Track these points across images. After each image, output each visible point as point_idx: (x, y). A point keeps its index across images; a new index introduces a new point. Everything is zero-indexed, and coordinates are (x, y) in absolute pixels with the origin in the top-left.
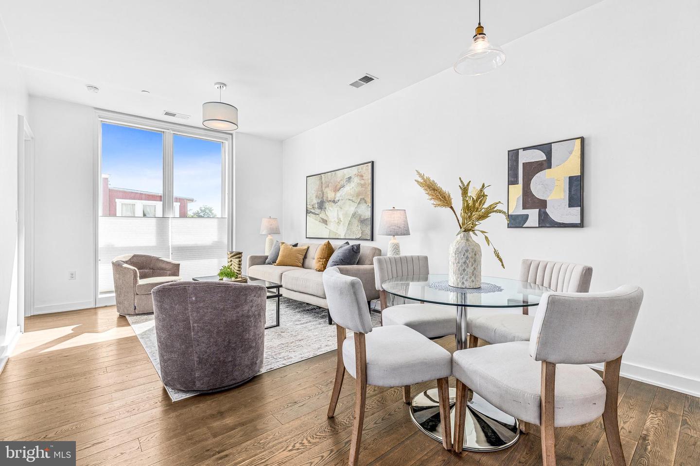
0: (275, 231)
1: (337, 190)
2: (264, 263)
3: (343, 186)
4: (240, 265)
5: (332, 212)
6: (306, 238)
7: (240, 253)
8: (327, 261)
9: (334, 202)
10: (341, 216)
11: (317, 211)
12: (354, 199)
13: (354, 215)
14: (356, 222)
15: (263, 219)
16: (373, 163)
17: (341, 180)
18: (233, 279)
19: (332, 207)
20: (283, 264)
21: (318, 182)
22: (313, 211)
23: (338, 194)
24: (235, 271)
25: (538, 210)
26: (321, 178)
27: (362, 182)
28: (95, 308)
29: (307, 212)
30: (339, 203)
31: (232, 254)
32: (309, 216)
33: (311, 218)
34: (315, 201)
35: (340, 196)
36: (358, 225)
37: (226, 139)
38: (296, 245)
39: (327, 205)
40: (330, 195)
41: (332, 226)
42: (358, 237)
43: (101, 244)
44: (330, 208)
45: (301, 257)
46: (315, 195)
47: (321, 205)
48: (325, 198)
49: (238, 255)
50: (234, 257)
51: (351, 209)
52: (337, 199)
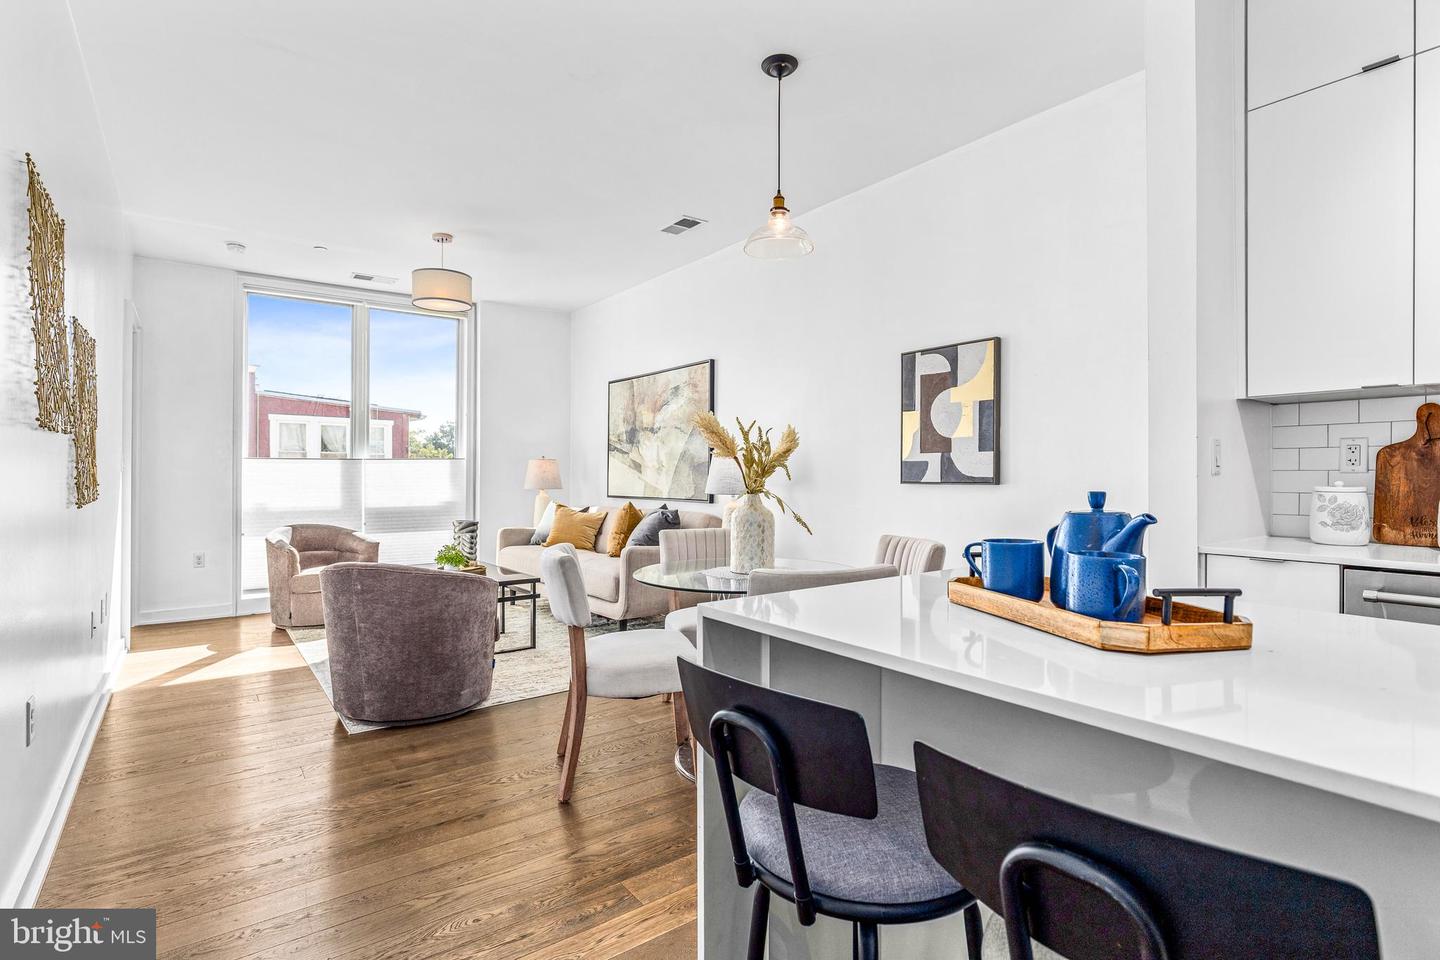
0: (552, 484)
1: (657, 409)
2: (528, 543)
3: (666, 403)
4: (472, 543)
5: (649, 449)
6: (608, 496)
7: (475, 524)
8: (626, 538)
9: (652, 430)
10: (663, 458)
11: (626, 447)
12: (683, 426)
13: (683, 455)
14: (686, 469)
15: (530, 461)
16: (712, 362)
17: (664, 391)
18: (461, 567)
19: (649, 440)
21: (627, 394)
22: (619, 446)
23: (659, 417)
24: (465, 554)
25: (940, 454)
26: (632, 386)
27: (696, 396)
28: (236, 617)
29: (610, 448)
30: (659, 434)
31: (461, 526)
32: (614, 457)
33: (616, 459)
34: (623, 428)
35: (663, 421)
36: (689, 475)
38: (586, 510)
39: (641, 436)
40: (646, 418)
41: (649, 475)
42: (689, 496)
43: (247, 504)
44: (646, 442)
45: (592, 533)
46: (622, 416)
47: (632, 437)
48: (637, 423)
49: (471, 527)
50: (464, 530)
51: (678, 444)
52: (657, 426)
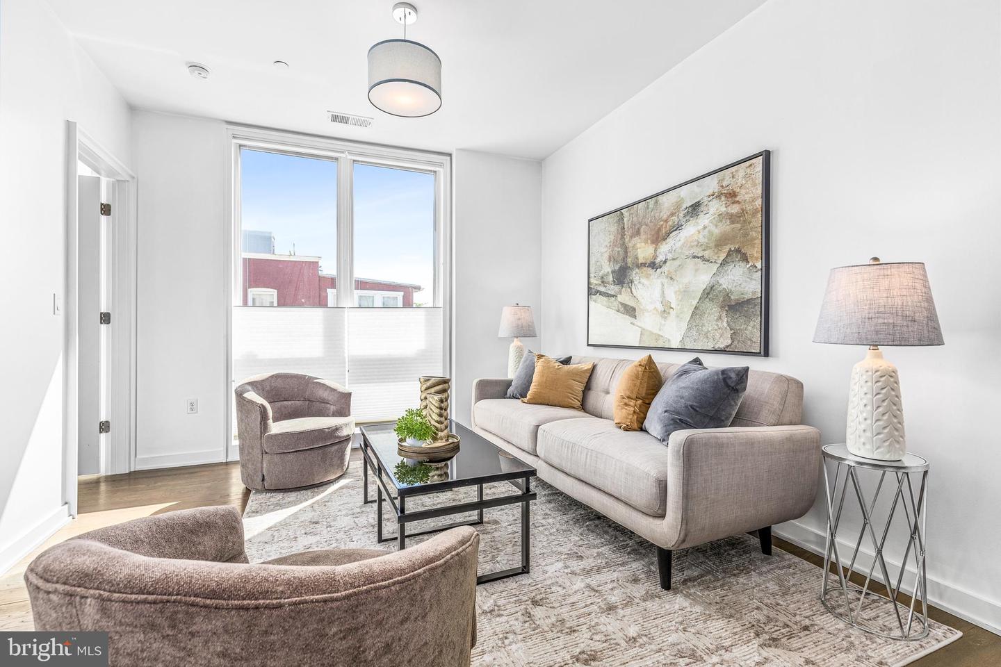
0: (526, 331)
1: (659, 237)
2: (503, 395)
3: (678, 227)
4: (441, 408)
5: (647, 289)
6: (588, 345)
7: (446, 382)
8: (647, 404)
9: (653, 265)
10: (672, 298)
11: (612, 289)
12: (707, 254)
13: (708, 293)
14: (713, 311)
15: (505, 308)
16: (767, 156)
17: (672, 214)
18: (429, 440)
19: (648, 276)
20: (540, 401)
21: (614, 228)
22: (602, 289)
23: (664, 248)
24: (433, 423)
26: (622, 218)
27: (735, 209)
28: (227, 464)
29: (591, 292)
30: (665, 268)
31: (429, 384)
32: (595, 301)
33: (598, 304)
34: (607, 268)
35: (670, 252)
36: (720, 318)
37: (441, 165)
38: (567, 361)
39: (635, 275)
40: (643, 251)
41: (649, 321)
42: (721, 345)
43: (237, 353)
44: (643, 280)
45: (579, 387)
46: (606, 256)
47: (622, 276)
48: (629, 260)
49: (441, 386)
50: (433, 390)
51: (702, 277)
52: (661, 258)
